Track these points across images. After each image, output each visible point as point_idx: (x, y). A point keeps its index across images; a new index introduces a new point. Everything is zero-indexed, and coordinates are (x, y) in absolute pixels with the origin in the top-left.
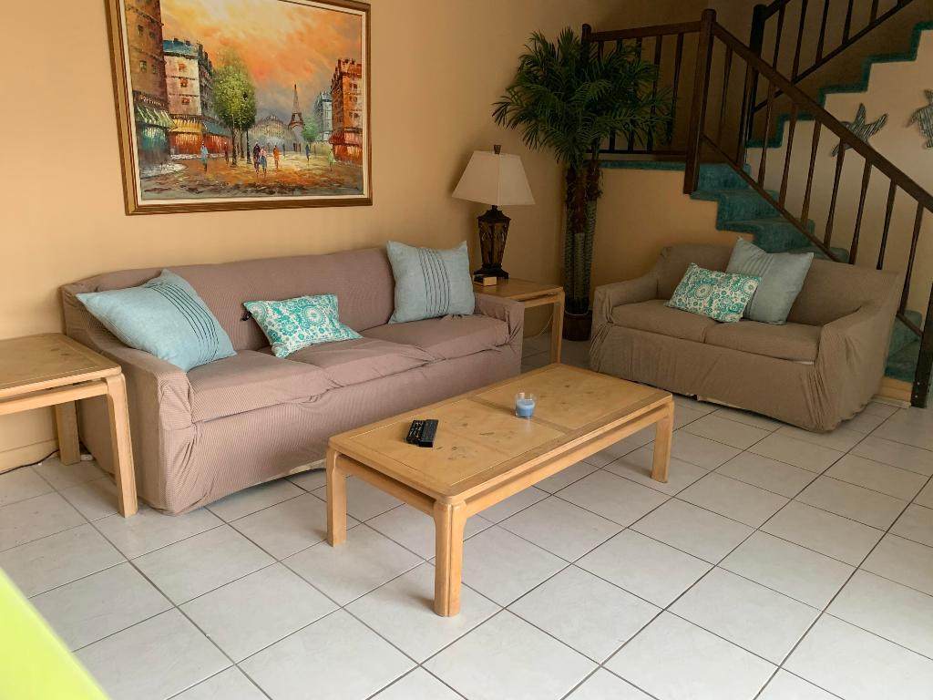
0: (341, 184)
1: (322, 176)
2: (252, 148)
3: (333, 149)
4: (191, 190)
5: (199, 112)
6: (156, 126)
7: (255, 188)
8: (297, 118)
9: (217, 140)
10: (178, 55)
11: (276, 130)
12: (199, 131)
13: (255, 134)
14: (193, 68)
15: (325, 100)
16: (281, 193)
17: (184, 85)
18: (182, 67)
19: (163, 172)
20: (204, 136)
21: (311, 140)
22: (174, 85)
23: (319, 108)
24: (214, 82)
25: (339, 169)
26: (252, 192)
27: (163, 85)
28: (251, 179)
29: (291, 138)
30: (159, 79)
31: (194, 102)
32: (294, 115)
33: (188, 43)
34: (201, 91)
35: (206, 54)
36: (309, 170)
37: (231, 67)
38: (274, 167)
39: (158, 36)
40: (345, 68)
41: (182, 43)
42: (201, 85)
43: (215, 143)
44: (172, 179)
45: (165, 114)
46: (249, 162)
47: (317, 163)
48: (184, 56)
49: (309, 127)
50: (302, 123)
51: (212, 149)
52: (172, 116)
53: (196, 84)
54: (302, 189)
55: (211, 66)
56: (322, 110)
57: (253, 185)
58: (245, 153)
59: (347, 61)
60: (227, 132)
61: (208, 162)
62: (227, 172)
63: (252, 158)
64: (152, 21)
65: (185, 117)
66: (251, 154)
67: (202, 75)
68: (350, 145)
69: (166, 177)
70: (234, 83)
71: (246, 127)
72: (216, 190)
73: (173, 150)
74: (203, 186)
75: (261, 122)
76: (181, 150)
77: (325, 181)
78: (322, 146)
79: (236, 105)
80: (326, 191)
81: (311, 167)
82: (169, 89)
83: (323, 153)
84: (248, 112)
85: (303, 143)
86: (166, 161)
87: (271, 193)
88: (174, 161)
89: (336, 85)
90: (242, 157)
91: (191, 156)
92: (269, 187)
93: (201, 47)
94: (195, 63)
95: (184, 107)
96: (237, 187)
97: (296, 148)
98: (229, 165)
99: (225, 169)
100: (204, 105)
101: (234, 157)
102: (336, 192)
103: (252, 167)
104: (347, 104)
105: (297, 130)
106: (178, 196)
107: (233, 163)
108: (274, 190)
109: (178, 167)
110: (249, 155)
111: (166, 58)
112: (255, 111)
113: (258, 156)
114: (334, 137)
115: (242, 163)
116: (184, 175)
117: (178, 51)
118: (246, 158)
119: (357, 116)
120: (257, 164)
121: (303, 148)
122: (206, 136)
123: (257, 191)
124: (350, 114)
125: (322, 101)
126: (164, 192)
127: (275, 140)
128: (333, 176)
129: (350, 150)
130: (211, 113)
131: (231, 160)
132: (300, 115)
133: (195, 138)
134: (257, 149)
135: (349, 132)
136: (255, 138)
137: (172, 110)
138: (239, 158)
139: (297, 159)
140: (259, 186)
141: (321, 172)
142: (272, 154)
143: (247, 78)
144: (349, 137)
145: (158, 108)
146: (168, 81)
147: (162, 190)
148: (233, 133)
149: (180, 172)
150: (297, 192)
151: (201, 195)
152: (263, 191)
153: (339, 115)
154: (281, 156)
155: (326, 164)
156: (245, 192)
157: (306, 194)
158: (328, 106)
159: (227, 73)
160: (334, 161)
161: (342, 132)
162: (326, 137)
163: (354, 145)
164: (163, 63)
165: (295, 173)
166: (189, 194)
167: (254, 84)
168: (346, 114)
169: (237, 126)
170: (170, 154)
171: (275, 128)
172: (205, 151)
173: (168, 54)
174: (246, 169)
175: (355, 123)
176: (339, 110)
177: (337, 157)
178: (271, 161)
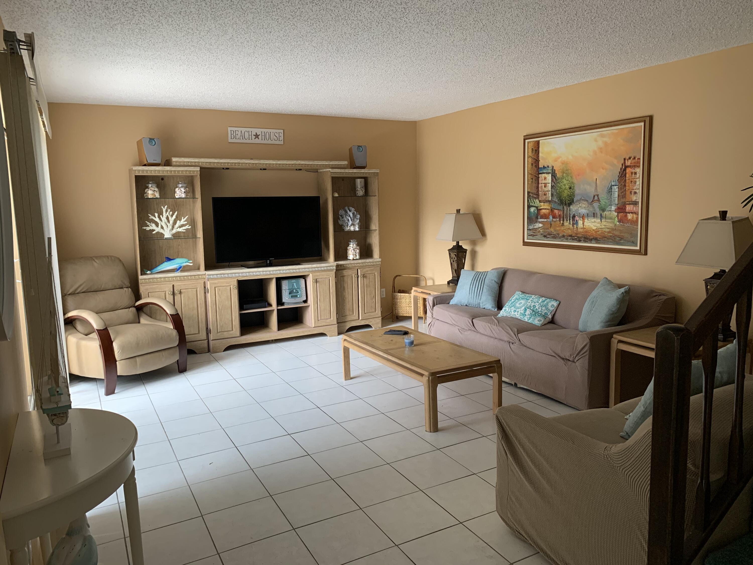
0: (622, 239)
1: (609, 232)
2: (572, 216)
3: (618, 216)
4: (545, 236)
5: (550, 199)
6: (534, 206)
7: (572, 237)
8: (596, 198)
9: (556, 211)
10: (544, 173)
11: (584, 206)
12: (549, 208)
13: (573, 208)
14: (549, 177)
15: (614, 186)
16: (585, 241)
17: (545, 187)
18: (545, 178)
19: (535, 227)
20: (551, 210)
21: (603, 210)
22: (542, 186)
23: (610, 191)
24: (557, 183)
25: (621, 229)
26: (570, 239)
27: (538, 187)
28: (570, 232)
29: (591, 210)
30: (536, 185)
31: (548, 194)
32: (594, 196)
33: (548, 167)
34: (552, 188)
35: (555, 170)
36: (601, 229)
37: (565, 175)
38: (582, 226)
39: (537, 167)
40: (628, 163)
41: (546, 167)
42: (552, 186)
43: (555, 213)
44: (538, 231)
45: (537, 201)
46: (570, 223)
47: (607, 224)
48: (546, 173)
49: (603, 202)
50: (599, 200)
51: (554, 217)
52: (540, 202)
53: (550, 185)
54: (596, 240)
55: (556, 175)
56: (612, 191)
57: (571, 236)
58: (568, 218)
59: (630, 158)
60: (561, 208)
61: (552, 223)
62: (560, 228)
63: (571, 221)
64: (536, 160)
65: (545, 201)
66: (571, 219)
67: (552, 180)
68: (629, 213)
69: (536, 229)
70: (565, 182)
71: (570, 204)
72: (555, 237)
73: (539, 217)
74: (549, 234)
75: (577, 201)
76: (542, 218)
77: (611, 236)
78: (610, 214)
79: (566, 194)
80: (611, 242)
81: (603, 227)
82: (540, 189)
83: (611, 218)
84: (570, 196)
85: (598, 212)
86: (536, 222)
87: (580, 241)
88: (539, 222)
89: (622, 175)
90: (567, 220)
91: (546, 220)
92: (578, 237)
93: (553, 167)
94: (550, 175)
95: (545, 197)
96: (564, 236)
97: (594, 215)
98: (561, 224)
99: (559, 226)
100: (552, 195)
101: (563, 220)
102: (618, 244)
103: (571, 226)
104: (629, 186)
105: (596, 205)
106: (540, 239)
107: (563, 224)
108: (581, 239)
109: (541, 225)
110: (570, 220)
111: (540, 175)
112: (574, 196)
113: (574, 220)
114: (618, 208)
115: (566, 224)
116: (543, 229)
117: (545, 171)
118: (568, 221)
119: (635, 193)
120: (573, 224)
121: (599, 215)
122: (552, 210)
123: (573, 239)
124: (631, 192)
125: (612, 186)
126: (535, 236)
127: (583, 211)
128: (617, 233)
129: (630, 216)
130: (555, 199)
131: (562, 222)
132: (598, 195)
133: (548, 211)
134: (574, 217)
135: (629, 204)
136: (574, 210)
137: (540, 199)
138: (565, 221)
139: (595, 222)
140: (574, 237)
141: (608, 230)
142: (581, 219)
143: (572, 179)
144: (629, 208)
145: (535, 198)
146: (540, 185)
147: (534, 235)
148: (563, 207)
149: (541, 227)
150: (593, 242)
151: (548, 239)
152: (576, 239)
153: (623, 194)
154: (586, 220)
155: (611, 225)
156: (567, 239)
157: (599, 243)
158: (616, 189)
159: (563, 178)
160: (618, 223)
161: (624, 205)
162: (613, 208)
163: (632, 213)
164: (539, 177)
165: (593, 230)
166: (543, 238)
167: (575, 181)
168: (628, 193)
169: (566, 204)
170: (538, 219)
171: (584, 204)
172: (551, 217)
173: (541, 173)
174: (568, 227)
175: (634, 198)
176: (622, 190)
177: (619, 221)
178: (580, 222)
